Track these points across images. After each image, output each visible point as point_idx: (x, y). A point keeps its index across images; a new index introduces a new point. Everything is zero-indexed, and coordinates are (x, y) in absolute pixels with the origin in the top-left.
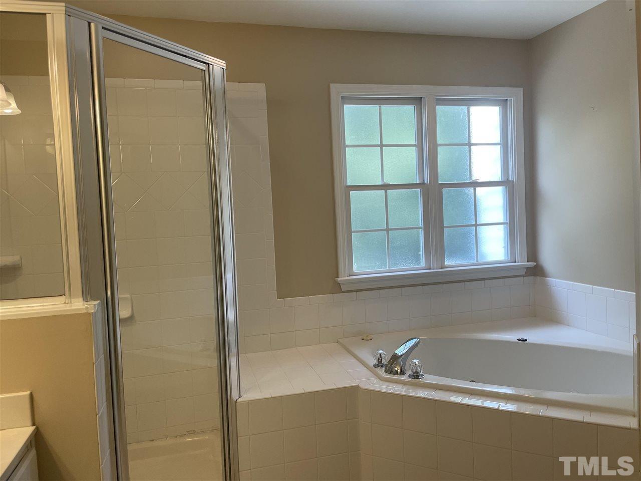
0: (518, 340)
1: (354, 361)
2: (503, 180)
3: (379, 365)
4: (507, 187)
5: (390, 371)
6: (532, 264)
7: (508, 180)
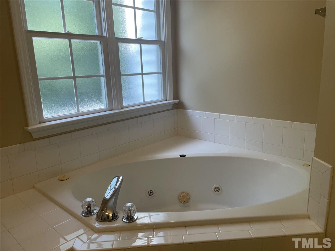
0: (181, 156)
1: (58, 209)
2: (157, 40)
3: (89, 211)
4: (161, 46)
5: (102, 218)
6: (176, 101)
7: (160, 40)
